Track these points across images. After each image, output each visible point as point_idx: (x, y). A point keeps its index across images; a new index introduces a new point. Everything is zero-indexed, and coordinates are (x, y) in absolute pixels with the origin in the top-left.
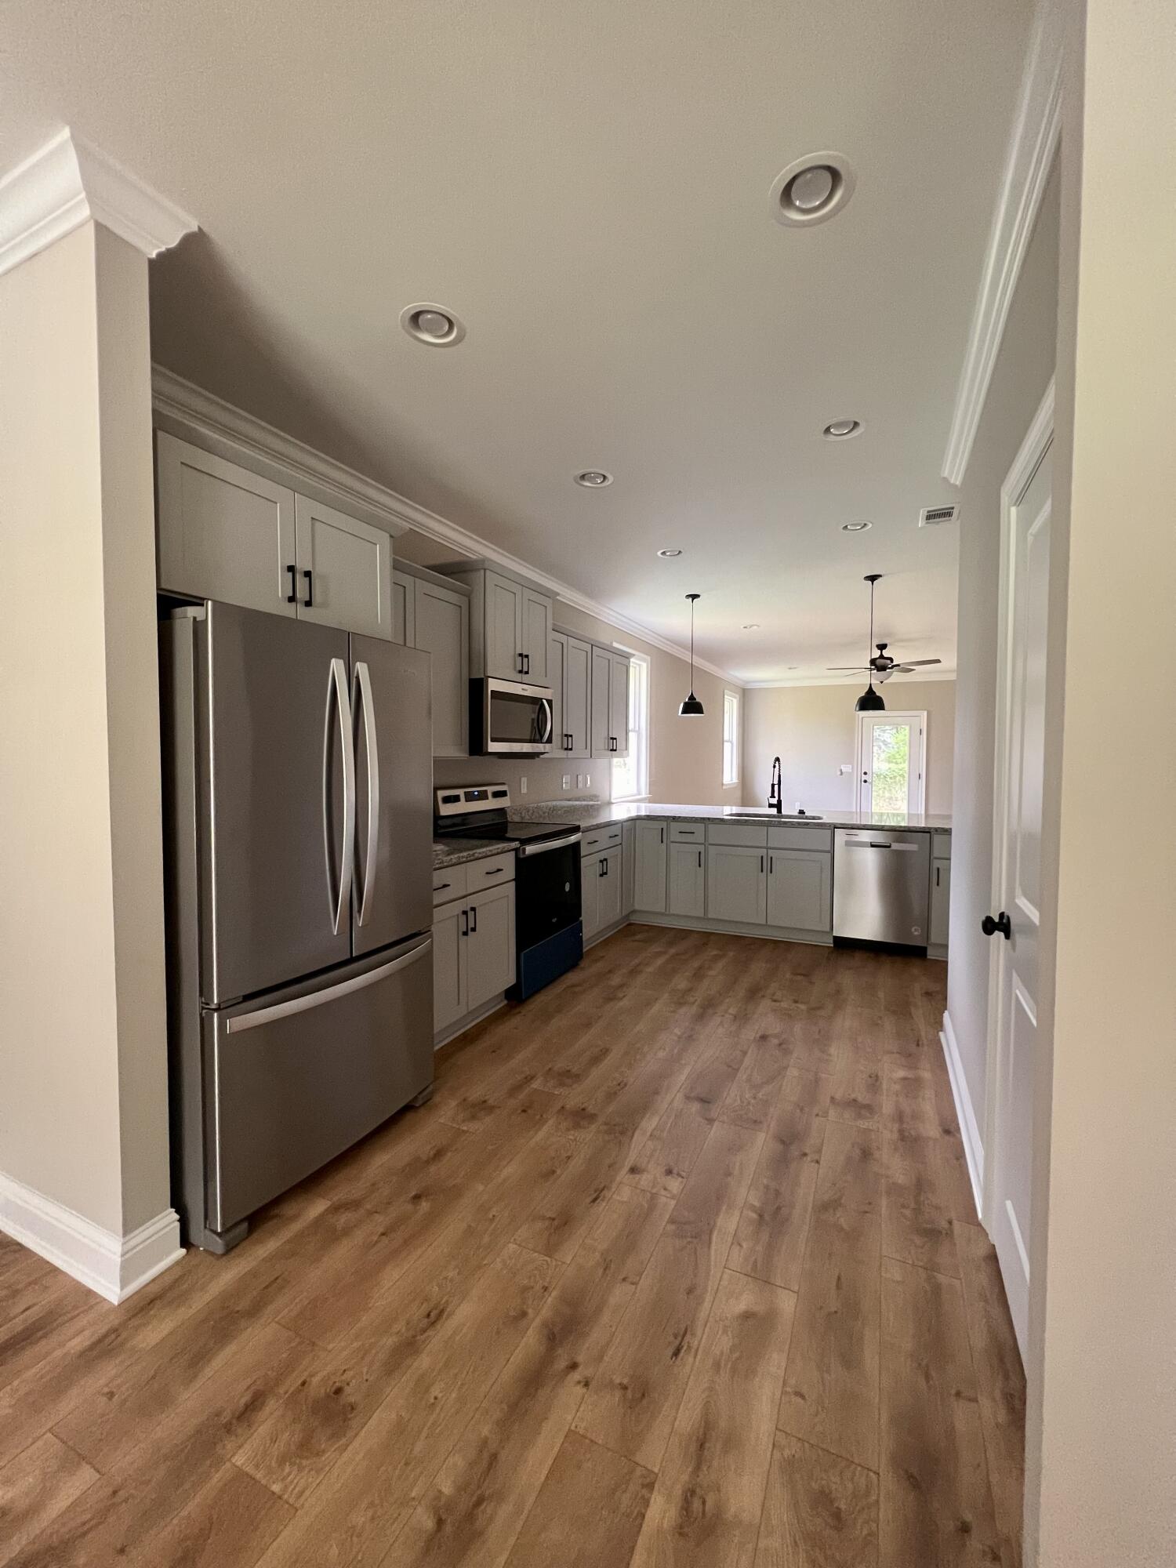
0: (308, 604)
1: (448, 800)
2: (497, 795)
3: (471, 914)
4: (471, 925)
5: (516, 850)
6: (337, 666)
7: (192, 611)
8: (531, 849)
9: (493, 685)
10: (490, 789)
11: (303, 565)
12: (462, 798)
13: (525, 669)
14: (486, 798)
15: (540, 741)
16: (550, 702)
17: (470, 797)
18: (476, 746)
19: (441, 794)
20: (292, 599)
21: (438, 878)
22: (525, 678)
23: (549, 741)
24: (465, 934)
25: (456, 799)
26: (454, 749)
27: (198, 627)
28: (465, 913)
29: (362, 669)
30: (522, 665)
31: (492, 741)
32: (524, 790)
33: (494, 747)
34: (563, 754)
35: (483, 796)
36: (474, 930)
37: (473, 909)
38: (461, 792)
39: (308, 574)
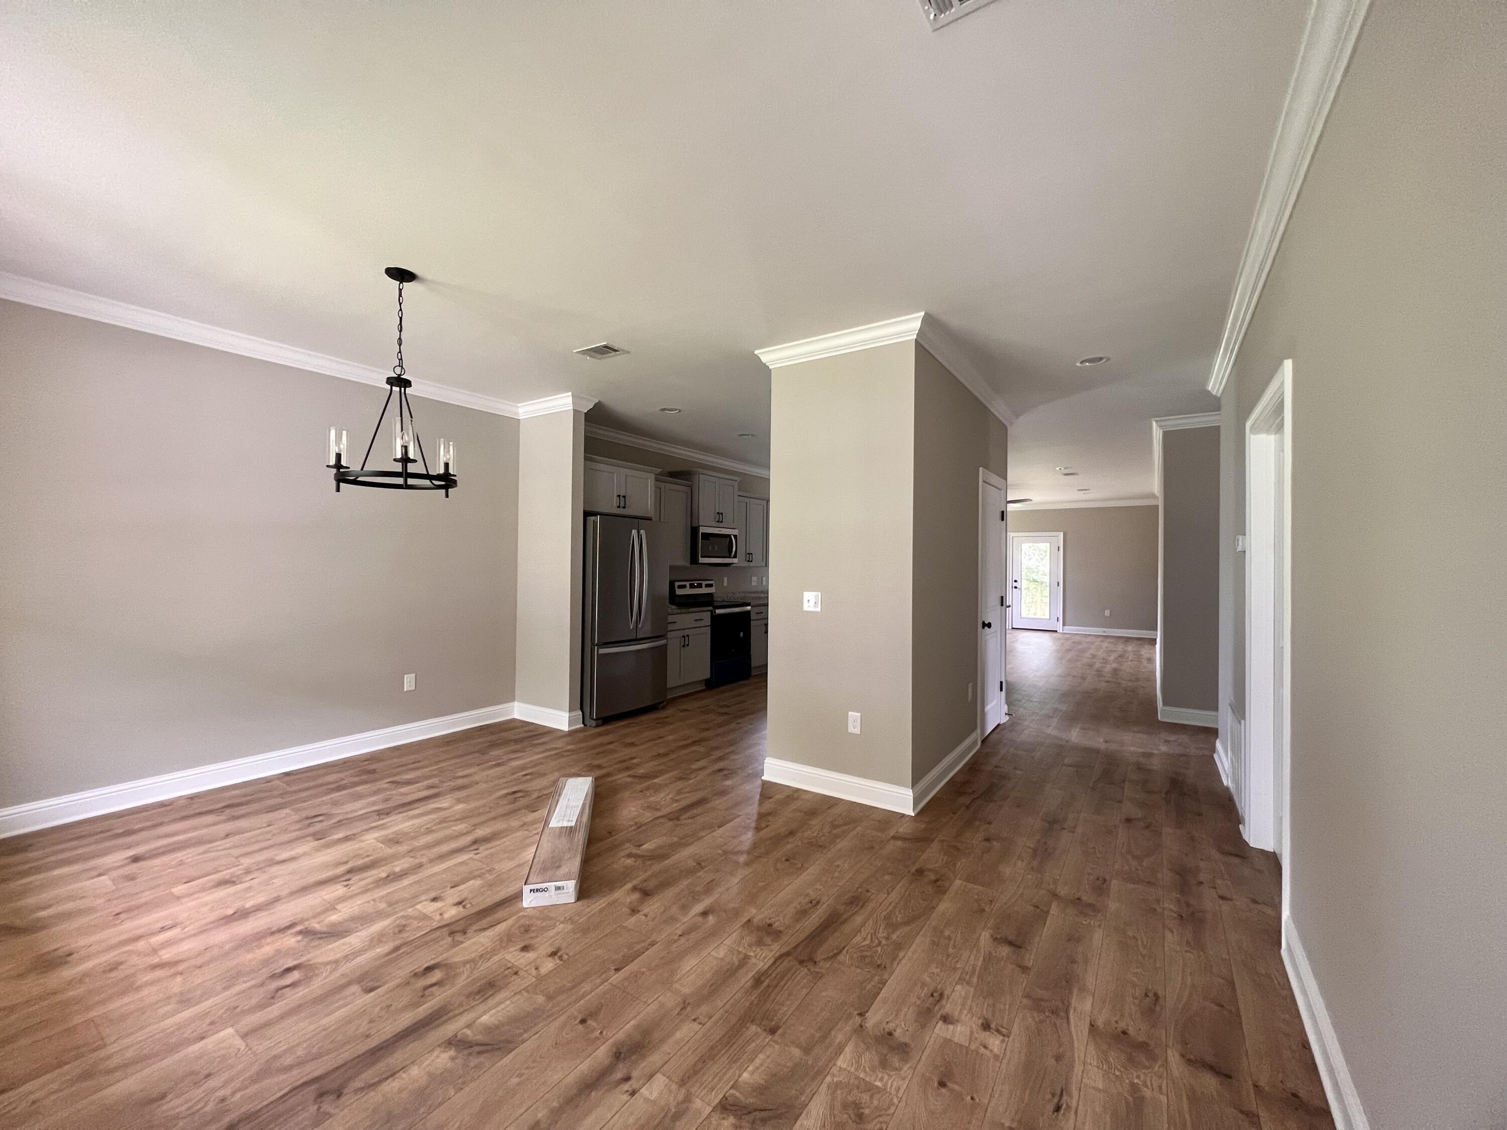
0: (624, 508)
1: (680, 587)
2: (708, 586)
3: (687, 638)
4: (686, 643)
5: (711, 611)
6: (634, 532)
7: (592, 518)
8: (718, 611)
9: (703, 530)
10: (704, 583)
11: (622, 494)
12: (688, 586)
13: (721, 520)
14: (701, 587)
15: (729, 557)
16: (735, 537)
17: (692, 586)
18: (694, 560)
19: (677, 584)
20: (619, 507)
21: (671, 619)
22: (721, 525)
23: (735, 557)
24: (684, 646)
25: (684, 587)
26: (682, 561)
27: (595, 523)
28: (684, 636)
29: (642, 532)
30: (720, 518)
31: (702, 557)
32: (725, 584)
33: (702, 560)
34: (746, 564)
35: (700, 586)
36: (688, 645)
37: (688, 636)
38: (687, 584)
39: (624, 497)
